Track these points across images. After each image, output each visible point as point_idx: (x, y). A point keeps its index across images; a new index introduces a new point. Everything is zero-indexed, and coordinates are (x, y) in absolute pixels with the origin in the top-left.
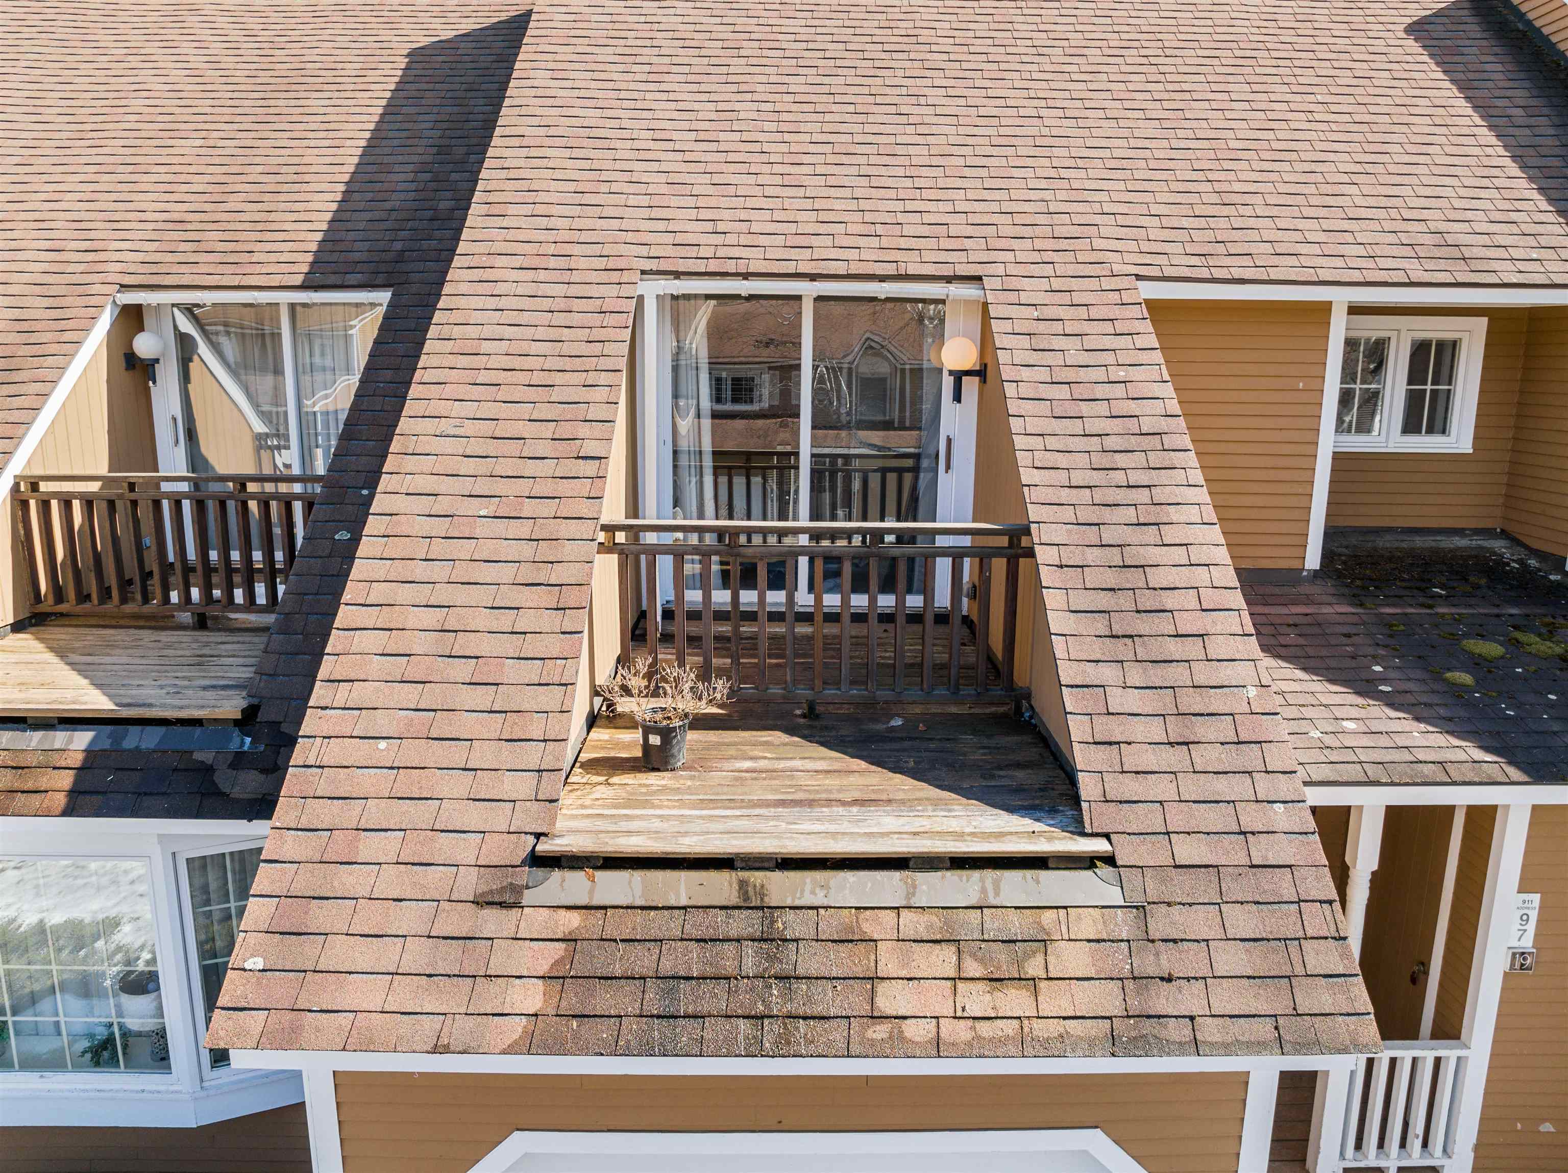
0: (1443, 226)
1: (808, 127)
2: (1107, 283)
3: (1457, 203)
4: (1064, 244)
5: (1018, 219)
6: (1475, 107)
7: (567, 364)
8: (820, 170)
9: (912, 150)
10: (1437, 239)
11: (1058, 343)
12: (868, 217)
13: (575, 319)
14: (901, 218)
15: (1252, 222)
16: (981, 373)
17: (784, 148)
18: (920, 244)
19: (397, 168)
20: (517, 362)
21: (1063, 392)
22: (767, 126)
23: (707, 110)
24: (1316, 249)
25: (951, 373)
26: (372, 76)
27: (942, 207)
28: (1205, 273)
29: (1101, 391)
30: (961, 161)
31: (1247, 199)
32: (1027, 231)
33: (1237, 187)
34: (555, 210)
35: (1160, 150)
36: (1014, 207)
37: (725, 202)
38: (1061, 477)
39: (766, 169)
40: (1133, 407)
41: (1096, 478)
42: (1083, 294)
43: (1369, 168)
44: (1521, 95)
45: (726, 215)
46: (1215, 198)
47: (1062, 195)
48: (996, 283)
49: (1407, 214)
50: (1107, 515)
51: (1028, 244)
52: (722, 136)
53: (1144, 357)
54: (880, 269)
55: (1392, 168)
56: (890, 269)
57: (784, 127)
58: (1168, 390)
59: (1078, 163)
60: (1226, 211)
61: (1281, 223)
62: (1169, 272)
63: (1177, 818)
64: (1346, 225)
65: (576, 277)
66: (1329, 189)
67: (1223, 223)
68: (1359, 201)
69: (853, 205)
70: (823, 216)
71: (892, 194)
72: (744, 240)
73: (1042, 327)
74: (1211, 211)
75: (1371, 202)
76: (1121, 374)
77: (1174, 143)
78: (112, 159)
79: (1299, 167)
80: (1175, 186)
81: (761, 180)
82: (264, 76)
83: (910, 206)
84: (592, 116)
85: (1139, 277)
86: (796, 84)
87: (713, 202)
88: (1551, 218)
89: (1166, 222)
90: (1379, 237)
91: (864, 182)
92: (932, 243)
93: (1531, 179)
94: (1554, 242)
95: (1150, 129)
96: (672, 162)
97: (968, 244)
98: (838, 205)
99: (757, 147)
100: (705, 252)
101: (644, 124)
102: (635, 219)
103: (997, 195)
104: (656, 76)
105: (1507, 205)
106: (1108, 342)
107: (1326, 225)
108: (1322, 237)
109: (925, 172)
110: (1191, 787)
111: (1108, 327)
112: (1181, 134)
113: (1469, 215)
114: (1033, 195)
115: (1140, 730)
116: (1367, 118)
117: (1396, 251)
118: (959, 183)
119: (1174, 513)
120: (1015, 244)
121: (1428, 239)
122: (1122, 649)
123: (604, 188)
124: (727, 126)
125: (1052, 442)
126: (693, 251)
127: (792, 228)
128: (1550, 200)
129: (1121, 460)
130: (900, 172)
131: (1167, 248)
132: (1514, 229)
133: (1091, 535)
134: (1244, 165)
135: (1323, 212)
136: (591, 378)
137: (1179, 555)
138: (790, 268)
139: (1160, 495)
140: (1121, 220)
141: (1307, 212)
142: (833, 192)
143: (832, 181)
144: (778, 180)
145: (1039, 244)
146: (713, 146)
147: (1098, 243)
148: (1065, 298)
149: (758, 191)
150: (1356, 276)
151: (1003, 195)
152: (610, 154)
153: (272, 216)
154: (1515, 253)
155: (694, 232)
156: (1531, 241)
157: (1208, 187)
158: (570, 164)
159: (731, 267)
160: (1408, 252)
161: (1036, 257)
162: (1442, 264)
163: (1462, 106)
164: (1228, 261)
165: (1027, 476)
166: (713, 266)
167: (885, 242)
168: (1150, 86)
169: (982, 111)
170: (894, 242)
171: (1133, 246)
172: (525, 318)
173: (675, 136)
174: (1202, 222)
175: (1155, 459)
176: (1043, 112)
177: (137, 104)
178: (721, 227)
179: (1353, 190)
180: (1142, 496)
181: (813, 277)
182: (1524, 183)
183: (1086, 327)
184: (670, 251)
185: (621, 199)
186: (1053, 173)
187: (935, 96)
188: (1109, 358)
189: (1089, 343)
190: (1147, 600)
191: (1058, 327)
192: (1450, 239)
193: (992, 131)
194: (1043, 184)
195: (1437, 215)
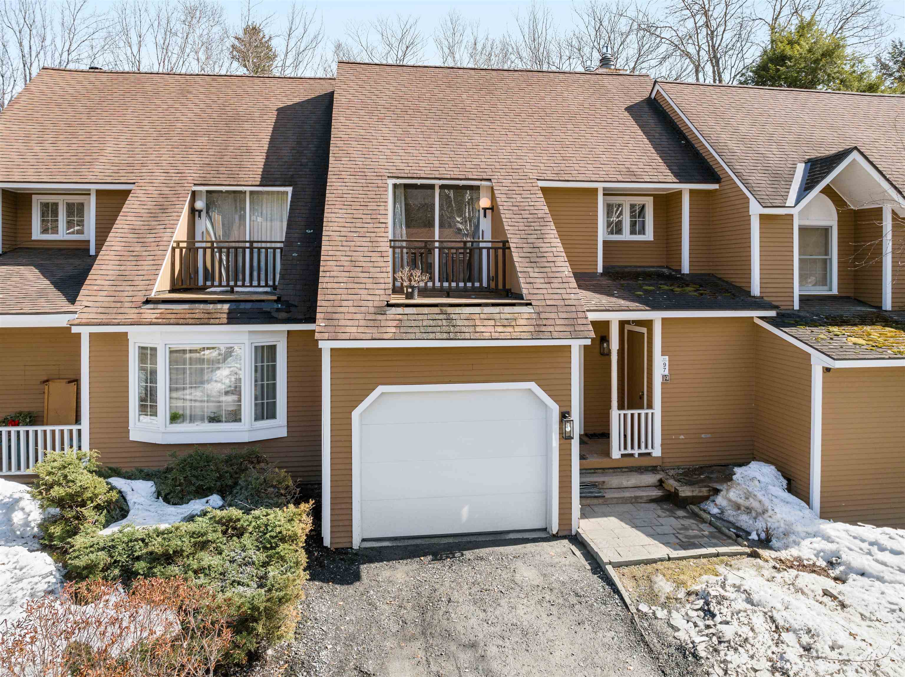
0: (629, 166)
1: (433, 137)
2: (528, 181)
3: (635, 160)
4: (515, 171)
5: (501, 164)
6: (644, 133)
7: (371, 200)
8: (438, 149)
9: (466, 144)
10: (627, 170)
11: (514, 196)
12: (455, 163)
13: (370, 189)
14: (465, 163)
15: (572, 165)
16: (492, 209)
17: (426, 143)
18: (472, 170)
19: (283, 148)
20: (356, 200)
21: (516, 208)
22: (420, 136)
23: (399, 131)
24: (591, 172)
25: (483, 208)
26: (265, 117)
27: (477, 160)
28: (557, 178)
29: (526, 208)
30: (482, 147)
31: (571, 158)
32: (504, 167)
33: (568, 155)
34: (357, 159)
35: (544, 144)
36: (500, 160)
37: (410, 158)
38: (517, 228)
39: (421, 148)
40: (536, 212)
41: (526, 228)
42: (521, 183)
43: (609, 150)
44: (658, 129)
45: (411, 161)
46: (561, 158)
47: (514, 157)
48: (496, 181)
49: (619, 163)
50: (529, 236)
51: (504, 170)
52: (406, 139)
53: (539, 199)
54: (460, 177)
55: (616, 150)
56: (463, 177)
57: (425, 136)
58: (546, 208)
59: (519, 148)
60: (564, 162)
61: (580, 165)
62: (546, 178)
63: (547, 297)
64: (601, 166)
65: (368, 178)
66: (596, 156)
67: (563, 165)
68: (605, 159)
69: (450, 159)
70: (441, 162)
71: (462, 156)
72: (417, 168)
73: (509, 192)
74: (560, 162)
75: (609, 159)
76: (533, 204)
77: (549, 143)
78: (176, 144)
79: (588, 150)
80: (549, 155)
81: (420, 152)
82: (224, 116)
83: (468, 160)
84: (362, 132)
85: (538, 180)
86: (427, 123)
87: (406, 158)
88: (662, 164)
89: (546, 165)
90: (609, 169)
91: (453, 153)
92: (475, 170)
93: (658, 154)
94: (662, 171)
95: (541, 138)
96: (391, 146)
97: (486, 170)
98: (445, 159)
99: (417, 142)
100: (406, 172)
101: (380, 135)
102: (383, 162)
103: (494, 157)
104: (381, 120)
105: (650, 161)
106: (529, 196)
107: (594, 166)
108: (593, 169)
109: (471, 150)
110: (550, 291)
111: (529, 192)
112: (551, 140)
113: (638, 163)
114: (505, 157)
115: (538, 280)
116: (610, 136)
117: (614, 173)
118: (482, 153)
119: (547, 236)
120: (501, 170)
121: (624, 170)
122: (533, 265)
123: (371, 153)
124: (407, 136)
125: (513, 220)
126: (403, 171)
127: (432, 165)
128: (663, 160)
129: (532, 224)
130: (464, 150)
131: (546, 172)
132: (651, 167)
133: (525, 241)
134: (571, 149)
135: (593, 162)
136: (379, 204)
137: (549, 245)
138: (433, 176)
139: (543, 232)
140: (532, 164)
141: (589, 162)
142: (443, 155)
143: (442, 152)
144: (426, 152)
145: (507, 171)
146: (404, 142)
147: (526, 170)
148: (516, 185)
149: (420, 155)
150: (602, 179)
151: (496, 157)
152: (371, 143)
153: (242, 163)
154: (650, 174)
155: (402, 166)
156: (655, 171)
157: (559, 155)
158: (358, 146)
159: (415, 176)
160: (618, 173)
161: (507, 174)
162: (628, 177)
163: (640, 132)
164: (564, 175)
165: (506, 228)
166: (409, 175)
167: (461, 169)
168: (542, 126)
169: (488, 133)
170: (464, 170)
171: (536, 171)
172: (355, 188)
173: (391, 138)
174: (557, 165)
175: (542, 224)
176: (508, 133)
177: (179, 125)
178: (410, 165)
179: (604, 156)
180: (539, 232)
181: (440, 179)
182: (656, 155)
183: (522, 192)
184: (395, 171)
185: (377, 157)
186: (511, 151)
187: (473, 128)
188: (529, 200)
189: (523, 196)
190: (539, 255)
191: (514, 192)
192: (631, 170)
193: (492, 139)
194: (508, 154)
195: (629, 163)
